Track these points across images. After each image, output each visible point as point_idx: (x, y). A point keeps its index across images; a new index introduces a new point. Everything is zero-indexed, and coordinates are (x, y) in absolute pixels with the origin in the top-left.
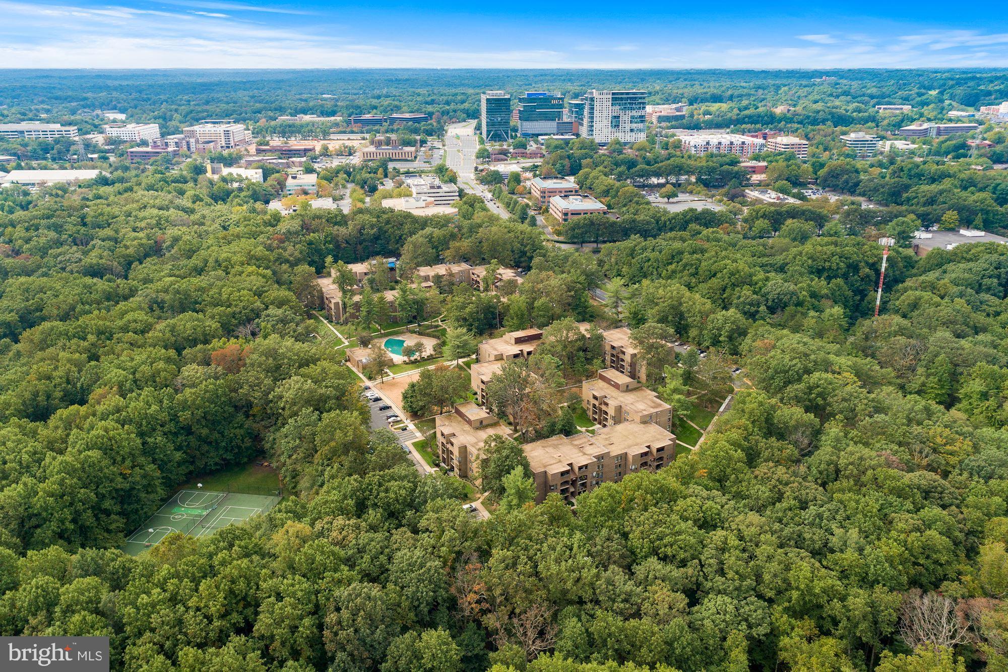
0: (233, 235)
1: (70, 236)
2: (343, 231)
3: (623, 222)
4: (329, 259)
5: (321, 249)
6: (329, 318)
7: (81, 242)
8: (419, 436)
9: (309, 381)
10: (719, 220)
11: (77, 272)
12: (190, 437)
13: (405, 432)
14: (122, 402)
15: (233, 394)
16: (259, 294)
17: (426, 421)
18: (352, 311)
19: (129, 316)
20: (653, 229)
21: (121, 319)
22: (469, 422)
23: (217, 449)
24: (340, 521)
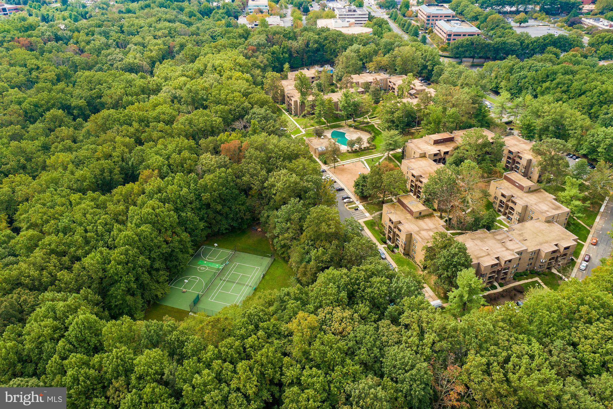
0: (221, 45)
1: (114, 41)
2: (295, 45)
3: (496, 44)
4: (287, 66)
5: (281, 58)
6: (289, 110)
7: (122, 45)
8: (368, 217)
9: (294, 175)
10: (570, 44)
11: (121, 68)
12: (209, 210)
13: (357, 212)
14: (162, 184)
15: (238, 180)
16: (246, 95)
17: (371, 204)
18: (309, 110)
19: (159, 109)
20: (518, 49)
21: (154, 110)
22: (411, 212)
23: (227, 218)
24: (338, 313)
